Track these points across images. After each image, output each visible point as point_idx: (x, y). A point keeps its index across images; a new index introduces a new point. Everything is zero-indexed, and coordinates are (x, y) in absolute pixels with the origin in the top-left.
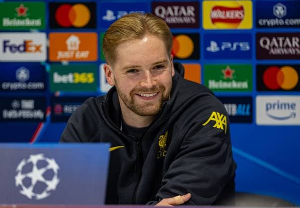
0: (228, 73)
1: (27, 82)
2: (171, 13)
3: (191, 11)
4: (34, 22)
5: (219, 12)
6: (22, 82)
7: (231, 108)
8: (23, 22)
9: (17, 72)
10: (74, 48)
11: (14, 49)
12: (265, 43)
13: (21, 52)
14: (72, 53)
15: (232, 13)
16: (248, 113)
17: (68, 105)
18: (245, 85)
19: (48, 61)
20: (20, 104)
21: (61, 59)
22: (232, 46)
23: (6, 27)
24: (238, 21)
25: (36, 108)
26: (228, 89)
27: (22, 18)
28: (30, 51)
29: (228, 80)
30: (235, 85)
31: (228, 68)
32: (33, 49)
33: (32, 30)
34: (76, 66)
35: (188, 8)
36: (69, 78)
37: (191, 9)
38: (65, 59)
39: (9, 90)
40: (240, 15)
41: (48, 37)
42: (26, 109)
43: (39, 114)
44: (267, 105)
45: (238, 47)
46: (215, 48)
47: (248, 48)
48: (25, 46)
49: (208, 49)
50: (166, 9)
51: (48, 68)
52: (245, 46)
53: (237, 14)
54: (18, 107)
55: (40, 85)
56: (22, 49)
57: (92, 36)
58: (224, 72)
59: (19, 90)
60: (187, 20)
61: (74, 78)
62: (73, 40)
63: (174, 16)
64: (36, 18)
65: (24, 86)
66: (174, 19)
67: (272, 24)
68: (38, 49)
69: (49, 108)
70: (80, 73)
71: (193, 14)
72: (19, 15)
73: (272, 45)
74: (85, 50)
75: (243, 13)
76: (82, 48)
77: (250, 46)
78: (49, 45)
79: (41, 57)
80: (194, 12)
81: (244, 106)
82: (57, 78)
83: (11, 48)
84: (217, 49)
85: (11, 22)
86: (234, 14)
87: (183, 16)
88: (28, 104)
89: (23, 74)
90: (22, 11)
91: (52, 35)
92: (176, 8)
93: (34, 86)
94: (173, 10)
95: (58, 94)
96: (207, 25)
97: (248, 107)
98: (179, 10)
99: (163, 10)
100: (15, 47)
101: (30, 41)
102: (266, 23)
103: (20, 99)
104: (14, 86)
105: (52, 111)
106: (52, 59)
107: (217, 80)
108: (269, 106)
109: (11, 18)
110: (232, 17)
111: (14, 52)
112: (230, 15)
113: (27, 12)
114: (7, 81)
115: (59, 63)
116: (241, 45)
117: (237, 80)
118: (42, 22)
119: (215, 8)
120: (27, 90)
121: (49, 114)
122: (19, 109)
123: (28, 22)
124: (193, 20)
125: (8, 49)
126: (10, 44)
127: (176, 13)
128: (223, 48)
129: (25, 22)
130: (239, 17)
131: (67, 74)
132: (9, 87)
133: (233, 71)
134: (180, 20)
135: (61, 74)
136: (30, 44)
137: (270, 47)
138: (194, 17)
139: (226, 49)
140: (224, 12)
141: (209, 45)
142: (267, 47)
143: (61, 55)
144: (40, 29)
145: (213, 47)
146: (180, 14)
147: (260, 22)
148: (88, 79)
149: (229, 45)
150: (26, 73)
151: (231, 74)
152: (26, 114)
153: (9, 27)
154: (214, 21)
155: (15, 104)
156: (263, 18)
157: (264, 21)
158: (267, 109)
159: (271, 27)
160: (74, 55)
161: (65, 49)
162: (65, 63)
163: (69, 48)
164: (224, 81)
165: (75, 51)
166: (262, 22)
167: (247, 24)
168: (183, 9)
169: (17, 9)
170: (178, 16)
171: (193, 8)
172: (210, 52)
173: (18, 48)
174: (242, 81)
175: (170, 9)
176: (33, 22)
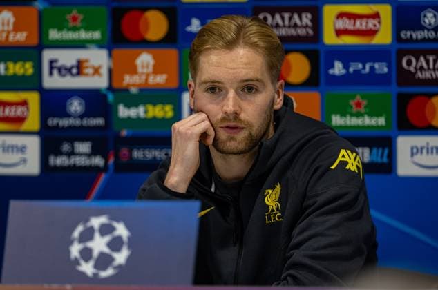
0: (358, 105)
1: (82, 117)
2: (280, 22)
3: (307, 19)
4: (92, 35)
5: (346, 21)
6: (75, 118)
7: (363, 153)
8: (77, 34)
9: (68, 103)
10: (145, 71)
11: (63, 72)
12: (409, 63)
13: (73, 75)
14: (144, 77)
15: (364, 21)
16: (385, 160)
17: (139, 149)
18: (381, 121)
19: (110, 88)
20: (73, 147)
21: (129, 85)
22: (364, 68)
23: (53, 41)
24: (372, 33)
25: (94, 152)
26: (358, 127)
27: (75, 29)
28: (87, 75)
29: (358, 115)
30: (367, 121)
31: (358, 98)
32: (90, 71)
33: (88, 45)
34: (149, 95)
35: (304, 15)
36: (139, 112)
37: (306, 17)
38: (134, 85)
39: (57, 127)
40: (375, 26)
41: (110, 55)
42: (81, 154)
43: (98, 161)
44: (412, 149)
45: (372, 69)
46: (340, 70)
47: (386, 70)
48: (80, 68)
49: (331, 72)
50: (273, 16)
51: (111, 97)
52: (382, 68)
53: (371, 24)
54: (70, 151)
55: (99, 121)
56: (74, 71)
57: (171, 54)
58: (352, 103)
59: (71, 128)
60: (302, 32)
61: (146, 112)
62: (145, 59)
63: (284, 26)
64: (94, 29)
65: (77, 122)
66: (284, 30)
67: (419, 37)
68: (97, 71)
69: (111, 152)
70: (154, 104)
71: (309, 24)
72: (71, 24)
73: (418, 67)
74: (162, 73)
75: (379, 23)
76: (157, 70)
77: (389, 67)
78: (112, 66)
79: (101, 82)
80: (311, 21)
81: (380, 151)
82: (123, 112)
83: (60, 70)
84: (344, 72)
85: (60, 34)
86: (367, 23)
87: (295, 26)
88: (83, 147)
89: (76, 106)
90: (75, 19)
91: (116, 52)
92: (287, 16)
93: (91, 122)
94: (283, 18)
95: (124, 133)
96: (329, 38)
97: (386, 151)
98: (290, 18)
99: (269, 17)
100: (66, 69)
101: (87, 61)
102: (411, 36)
103: (71, 141)
104: (64, 122)
105: (117, 157)
106: (115, 85)
107: (343, 115)
108: (415, 151)
109: (60, 29)
110: (364, 27)
111: (64, 76)
112: (361, 24)
113: (82, 21)
114: (54, 116)
115: (126, 90)
116: (376, 66)
117: (371, 115)
118: (102, 34)
119: (341, 16)
120: (81, 127)
121: (111, 161)
122: (71, 153)
123: (83, 35)
124: (311, 32)
125: (55, 72)
126: (59, 64)
127: (287, 22)
128: (351, 70)
129: (79, 35)
130: (373, 28)
131: (137, 106)
132: (58, 124)
133: (365, 103)
134: (292, 32)
135: (128, 106)
136: (85, 64)
137: (415, 68)
138: (311, 28)
139: (355, 71)
140: (352, 21)
141: (332, 66)
142: (412, 69)
143: (128, 80)
144: (100, 45)
145: (338, 69)
146: (293, 22)
147: (403, 35)
148: (166, 112)
149: (360, 66)
150: (80, 104)
151: (363, 107)
152: (80, 161)
153: (57, 41)
154: (339, 33)
155: (66, 147)
156: (407, 29)
157: (408, 33)
158: (412, 154)
159: (417, 41)
160: (147, 80)
161: (133, 70)
162: (134, 90)
163: (140, 70)
164: (352, 115)
165: (148, 75)
166: (406, 35)
167: (384, 37)
168: (296, 17)
169: (69, 17)
170: (289, 27)
171: (309, 16)
172: (334, 76)
173: (69, 70)
174: (378, 115)
175: (278, 17)
176: (90, 34)
